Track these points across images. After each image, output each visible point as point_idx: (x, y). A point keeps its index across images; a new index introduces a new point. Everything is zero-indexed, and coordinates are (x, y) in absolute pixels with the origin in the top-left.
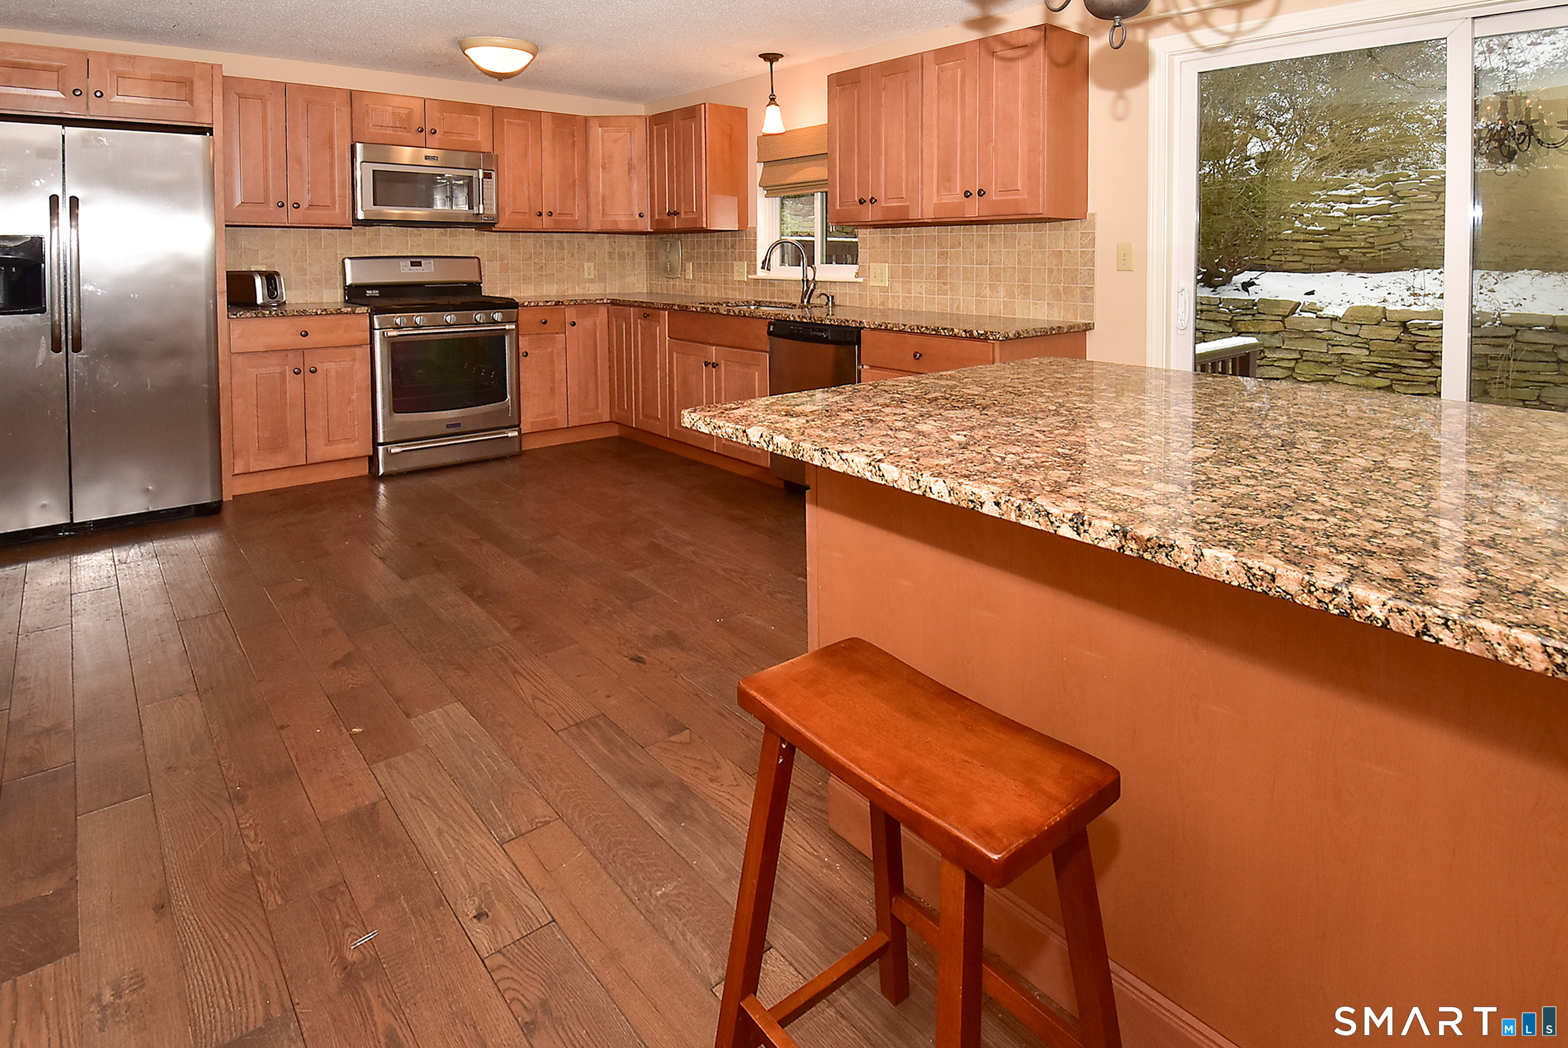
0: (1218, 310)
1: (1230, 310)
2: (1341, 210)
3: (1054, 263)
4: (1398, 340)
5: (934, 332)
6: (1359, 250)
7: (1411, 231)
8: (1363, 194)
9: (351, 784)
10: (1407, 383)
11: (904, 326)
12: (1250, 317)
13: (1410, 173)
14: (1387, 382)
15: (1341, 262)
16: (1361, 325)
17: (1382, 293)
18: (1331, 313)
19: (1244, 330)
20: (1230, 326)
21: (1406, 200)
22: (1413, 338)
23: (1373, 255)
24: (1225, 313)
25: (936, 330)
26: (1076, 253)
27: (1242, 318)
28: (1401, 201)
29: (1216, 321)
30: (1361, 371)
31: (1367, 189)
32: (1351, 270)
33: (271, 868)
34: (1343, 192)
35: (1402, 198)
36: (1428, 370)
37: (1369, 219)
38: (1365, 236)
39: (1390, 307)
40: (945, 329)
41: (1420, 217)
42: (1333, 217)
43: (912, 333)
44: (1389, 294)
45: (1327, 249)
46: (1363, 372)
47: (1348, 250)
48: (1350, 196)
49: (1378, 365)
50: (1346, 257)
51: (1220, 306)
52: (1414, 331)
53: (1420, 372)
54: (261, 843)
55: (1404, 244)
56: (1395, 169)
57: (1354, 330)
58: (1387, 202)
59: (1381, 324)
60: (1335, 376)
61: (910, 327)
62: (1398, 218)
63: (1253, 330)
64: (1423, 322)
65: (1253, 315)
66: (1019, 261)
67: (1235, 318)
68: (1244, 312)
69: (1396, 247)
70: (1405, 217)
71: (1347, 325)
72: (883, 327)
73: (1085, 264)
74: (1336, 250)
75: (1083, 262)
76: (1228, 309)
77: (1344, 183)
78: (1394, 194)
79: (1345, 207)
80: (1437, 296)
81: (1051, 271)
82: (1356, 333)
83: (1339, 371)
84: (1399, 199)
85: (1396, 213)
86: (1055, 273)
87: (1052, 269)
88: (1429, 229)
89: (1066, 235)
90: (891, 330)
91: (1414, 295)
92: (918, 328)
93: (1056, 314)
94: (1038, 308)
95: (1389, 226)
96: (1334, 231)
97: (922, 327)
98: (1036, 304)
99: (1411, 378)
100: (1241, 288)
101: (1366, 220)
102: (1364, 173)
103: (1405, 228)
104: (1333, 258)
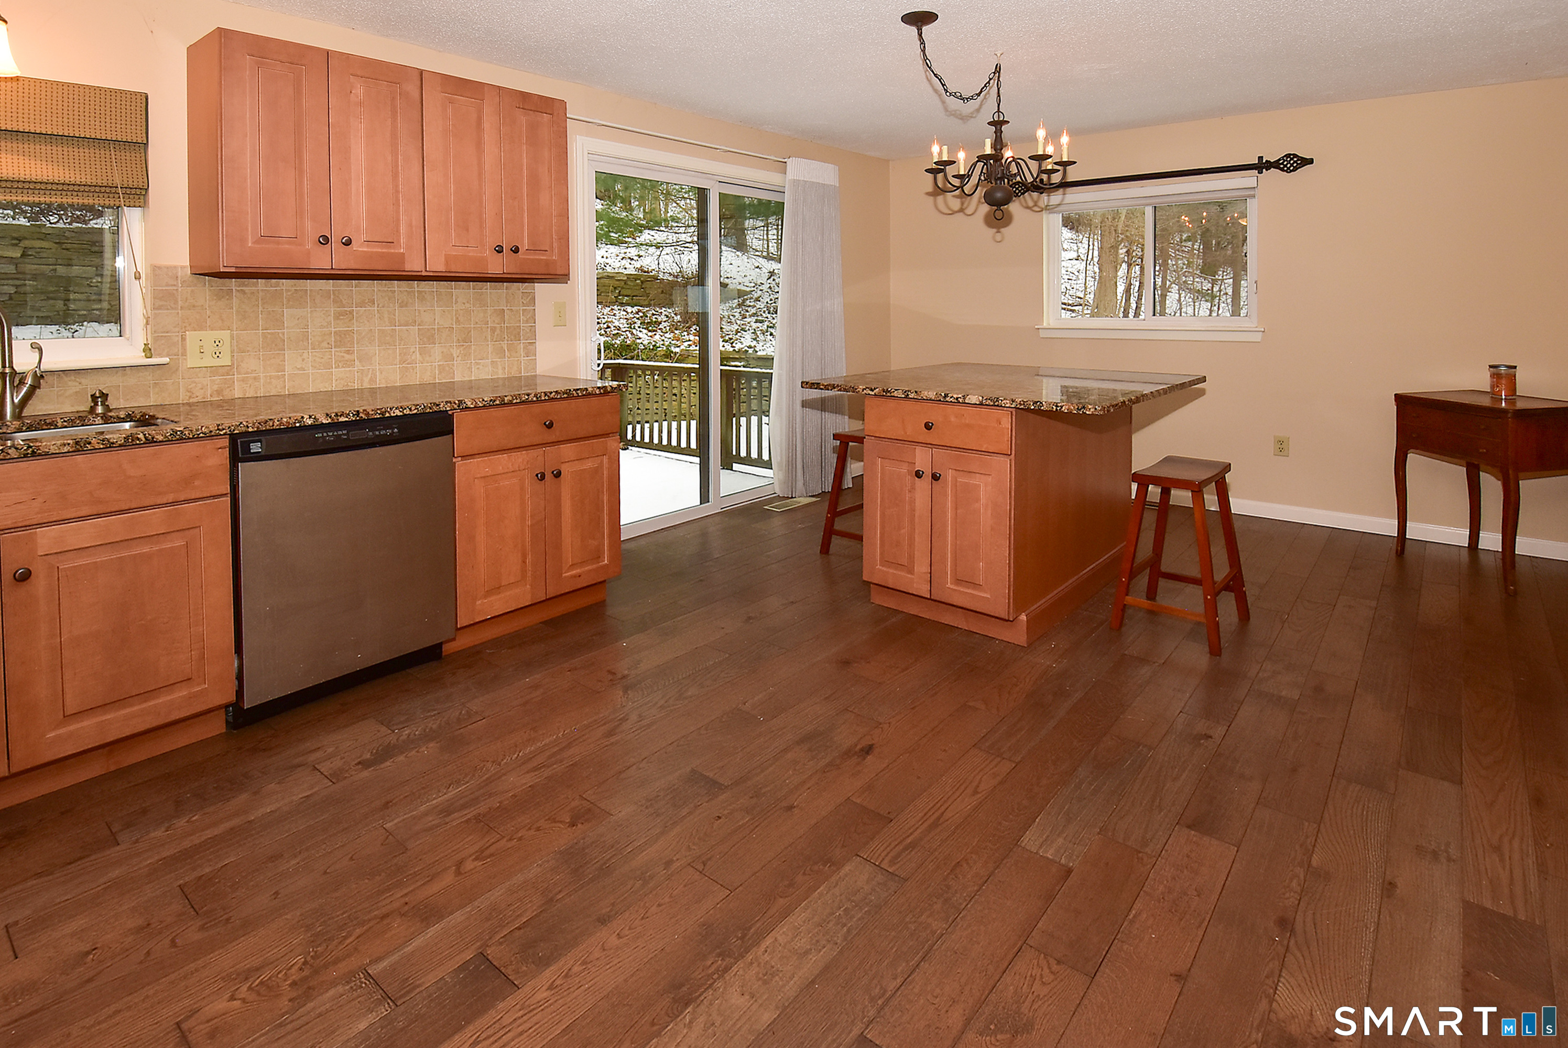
3: (496, 321)
5: (565, 396)
9: (1188, 856)
11: (528, 395)
25: (568, 392)
26: (518, 311)
33: (1297, 847)
40: (578, 390)
43: (539, 401)
54: (1292, 871)
61: (536, 396)
66: (458, 321)
72: (498, 402)
73: (527, 322)
75: (525, 319)
81: (493, 330)
86: (498, 331)
87: (495, 327)
89: (507, 294)
90: (510, 403)
92: (546, 395)
93: (500, 371)
94: (481, 367)
97: (551, 393)
98: (478, 364)
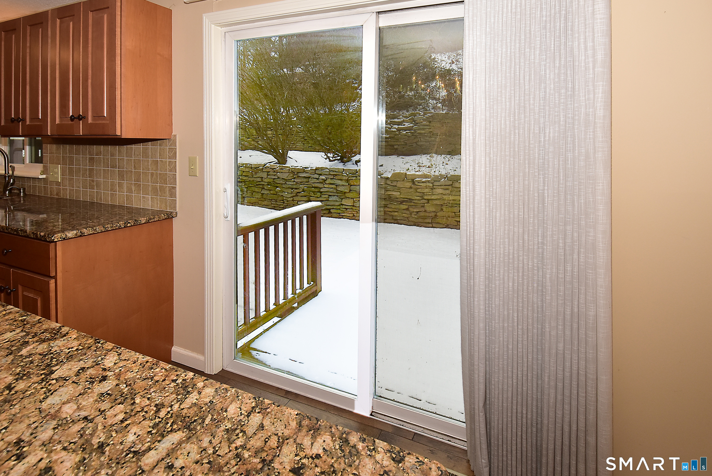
0: (343, 174)
1: (347, 175)
2: (395, 128)
3: (154, 169)
4: (411, 188)
6: (402, 146)
7: (420, 138)
8: (404, 121)
10: (414, 207)
12: (355, 178)
13: (421, 113)
14: (407, 207)
15: (395, 151)
16: (397, 181)
17: (407, 166)
18: (386, 176)
19: (352, 184)
20: (347, 182)
21: (418, 125)
22: (417, 187)
23: (407, 148)
24: (345, 176)
26: (166, 162)
27: (352, 178)
28: (417, 125)
29: (342, 180)
30: (397, 202)
31: (405, 119)
32: (399, 155)
34: (396, 120)
35: (417, 123)
36: (422, 201)
37: (405, 132)
38: (404, 140)
39: (408, 173)
41: (423, 132)
42: (392, 131)
44: (411, 166)
45: (390, 145)
46: (398, 202)
47: (397, 146)
48: (399, 122)
49: (403, 199)
50: (397, 149)
51: (343, 172)
52: (417, 183)
53: (419, 202)
55: (418, 143)
56: (416, 110)
57: (395, 184)
58: (412, 125)
59: (405, 180)
60: (387, 205)
62: (416, 132)
63: (356, 184)
64: (420, 179)
65: (356, 177)
67: (349, 178)
68: (353, 176)
69: (415, 145)
70: (419, 132)
71: (392, 181)
74: (393, 146)
76: (346, 174)
77: (397, 116)
78: (415, 121)
79: (396, 127)
80: (427, 167)
81: (152, 175)
82: (395, 185)
83: (389, 202)
84: (416, 124)
85: (415, 130)
86: (155, 176)
87: (153, 173)
88: (427, 137)
89: (160, 149)
91: (419, 166)
94: (146, 200)
95: (412, 135)
96: (393, 137)
98: (144, 197)
99: (415, 204)
100: (355, 164)
101: (404, 133)
102: (405, 112)
103: (419, 136)
104: (393, 149)
